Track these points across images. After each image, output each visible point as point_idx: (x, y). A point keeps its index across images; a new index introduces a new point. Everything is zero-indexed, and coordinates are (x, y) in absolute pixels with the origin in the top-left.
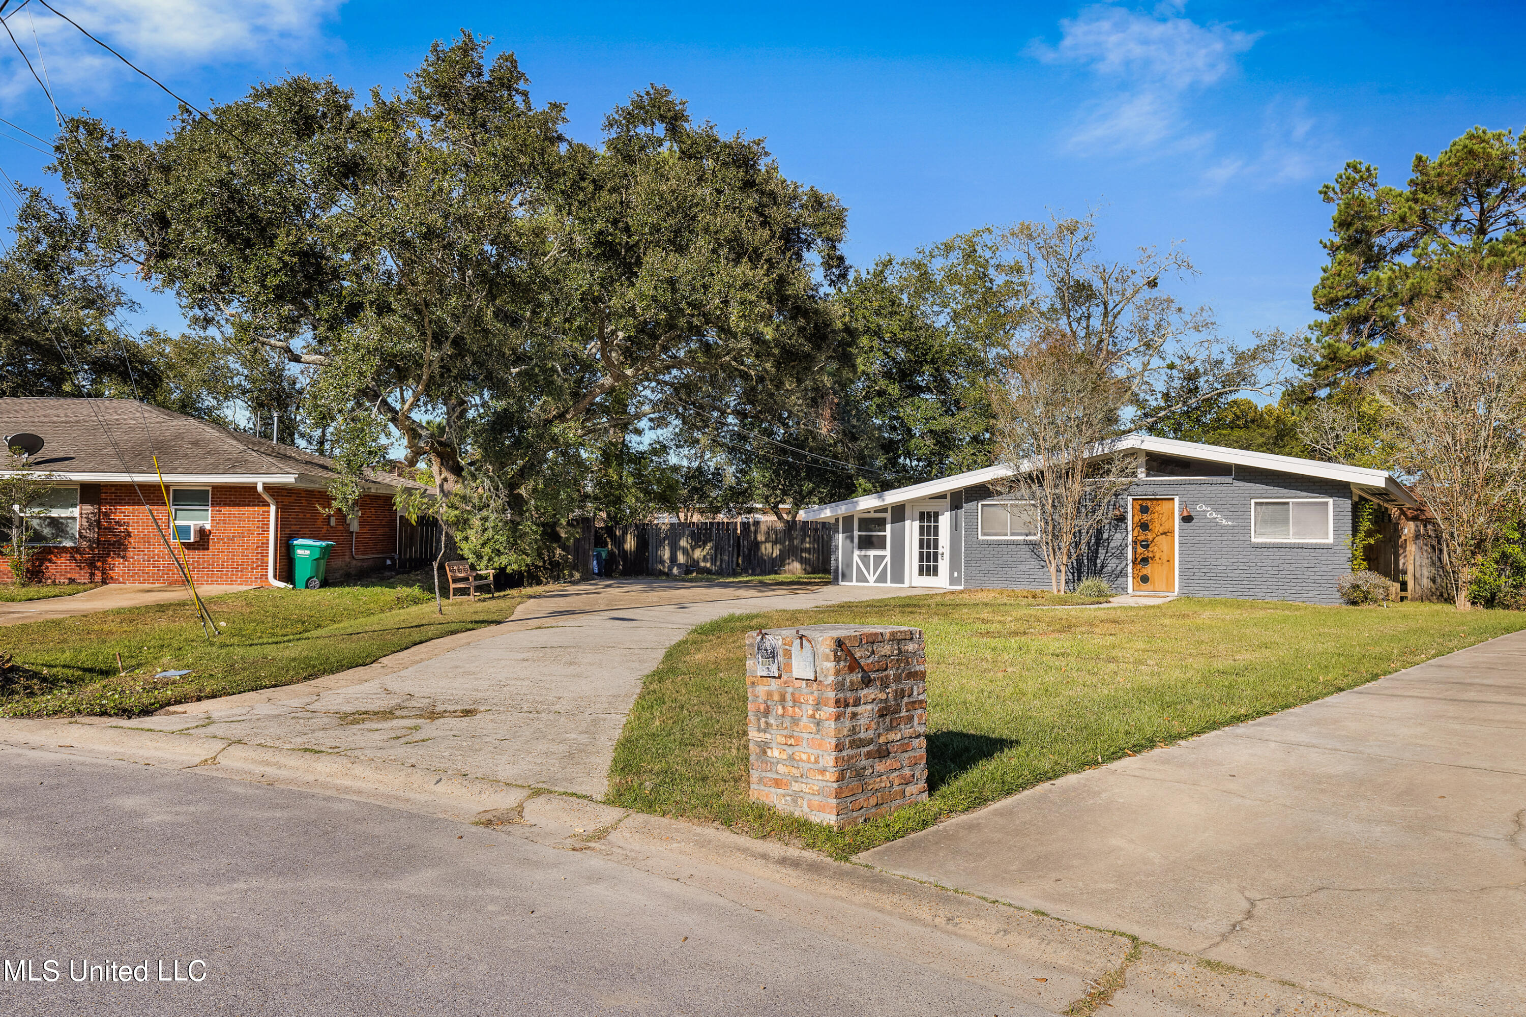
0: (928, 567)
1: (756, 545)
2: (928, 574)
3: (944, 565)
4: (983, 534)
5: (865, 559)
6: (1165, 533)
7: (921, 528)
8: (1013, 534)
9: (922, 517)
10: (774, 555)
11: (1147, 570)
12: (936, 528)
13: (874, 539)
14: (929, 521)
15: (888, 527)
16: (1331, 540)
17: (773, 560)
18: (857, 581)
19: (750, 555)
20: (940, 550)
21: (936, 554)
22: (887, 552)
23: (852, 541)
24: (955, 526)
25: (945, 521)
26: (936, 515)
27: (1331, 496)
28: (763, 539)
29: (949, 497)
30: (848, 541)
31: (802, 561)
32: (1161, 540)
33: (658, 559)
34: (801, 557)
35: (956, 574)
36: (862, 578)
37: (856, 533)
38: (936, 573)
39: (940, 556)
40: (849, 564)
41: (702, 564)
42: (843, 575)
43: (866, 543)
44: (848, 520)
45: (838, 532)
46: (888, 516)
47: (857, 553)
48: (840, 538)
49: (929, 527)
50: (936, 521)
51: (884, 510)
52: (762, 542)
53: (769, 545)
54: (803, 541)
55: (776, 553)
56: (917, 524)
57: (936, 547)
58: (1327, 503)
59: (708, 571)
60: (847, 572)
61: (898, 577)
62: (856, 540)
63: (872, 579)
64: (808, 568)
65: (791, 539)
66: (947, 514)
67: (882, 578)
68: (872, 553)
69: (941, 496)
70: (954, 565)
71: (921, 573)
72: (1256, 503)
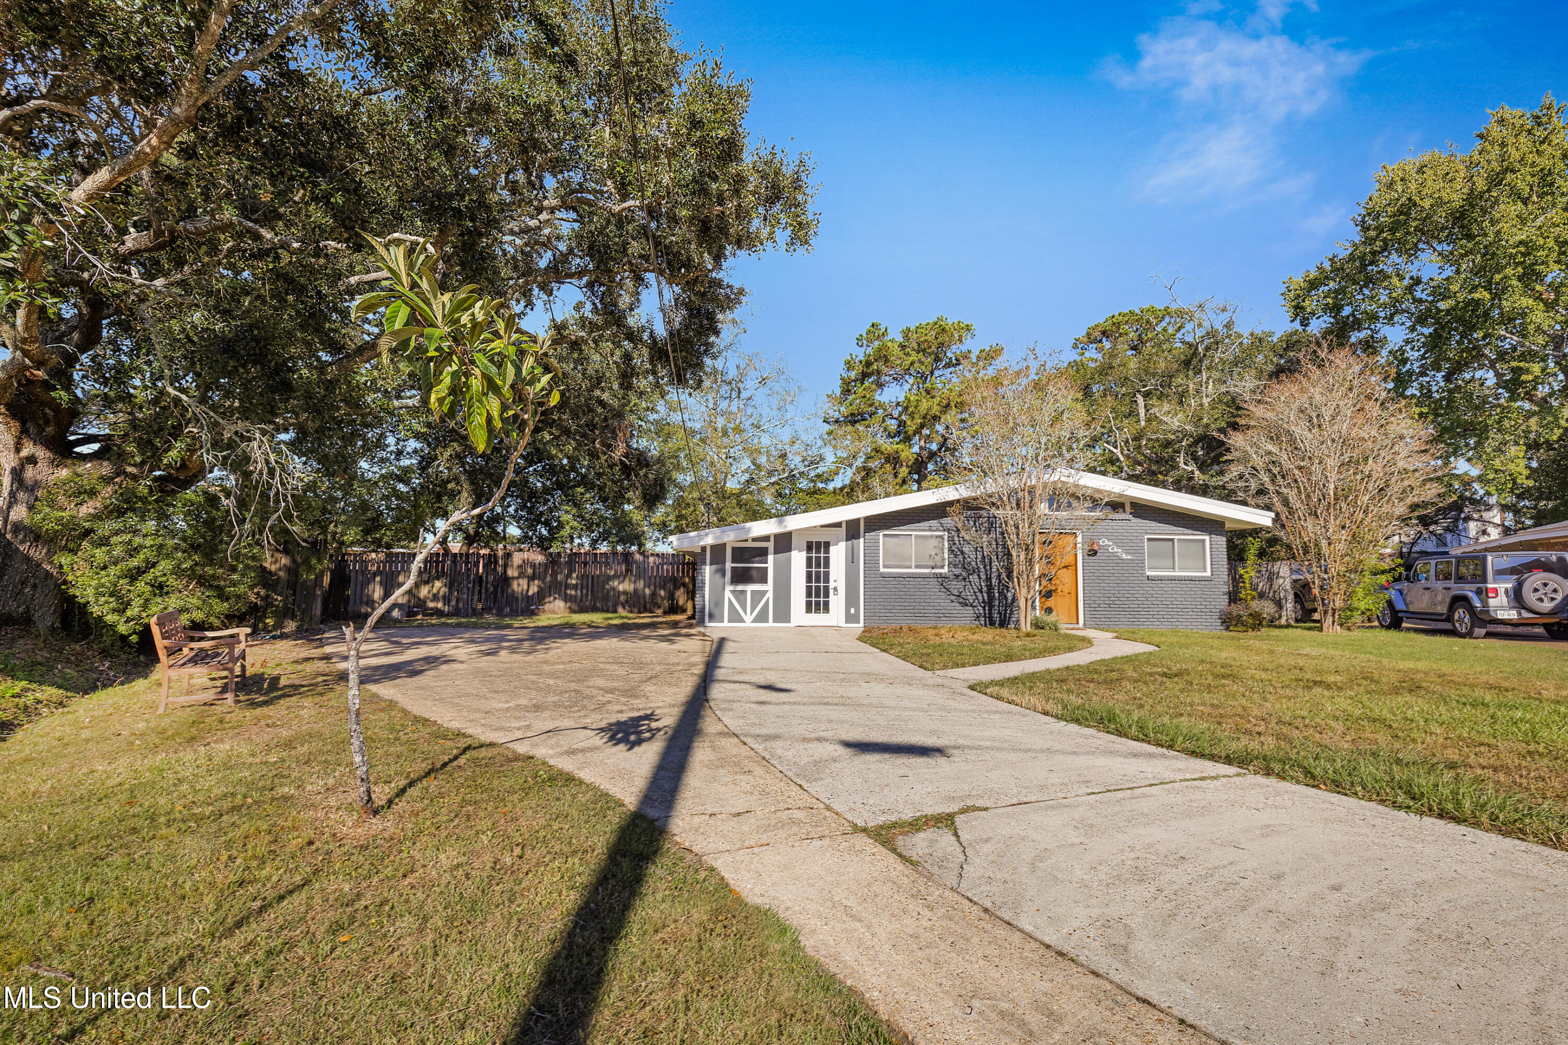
0: (818, 604)
1: (506, 581)
2: (818, 610)
3: (837, 602)
4: (885, 566)
5: (740, 595)
6: (1066, 567)
7: (809, 560)
8: (917, 567)
9: (809, 547)
10: (530, 593)
11: (1051, 602)
12: (827, 560)
13: (754, 573)
14: (818, 551)
15: (771, 558)
16: (1208, 573)
17: (529, 599)
18: (730, 621)
19: (495, 593)
20: (832, 585)
21: (827, 589)
22: (769, 587)
23: (724, 575)
24: (852, 558)
25: (838, 553)
26: (827, 545)
27: (1210, 533)
28: (516, 574)
29: (844, 525)
30: (718, 576)
31: (566, 599)
32: (1065, 575)
33: (365, 599)
34: (566, 594)
35: (852, 611)
36: (736, 617)
37: (729, 565)
38: (826, 609)
39: (831, 592)
40: (718, 603)
41: (431, 605)
42: (711, 616)
43: (741, 577)
44: (718, 551)
45: (705, 563)
46: (770, 545)
47: (729, 588)
48: (707, 571)
49: (818, 559)
50: (827, 551)
51: (766, 538)
52: (513, 578)
53: (524, 582)
54: (569, 576)
55: (534, 589)
56: (804, 555)
57: (827, 580)
58: (1203, 541)
59: (439, 613)
60: (716, 612)
61: (783, 614)
62: (728, 575)
63: (748, 618)
64: (574, 607)
65: (554, 575)
66: (842, 545)
67: (762, 617)
68: (750, 588)
69: (838, 525)
70: (851, 600)
71: (809, 610)
72: (1149, 539)
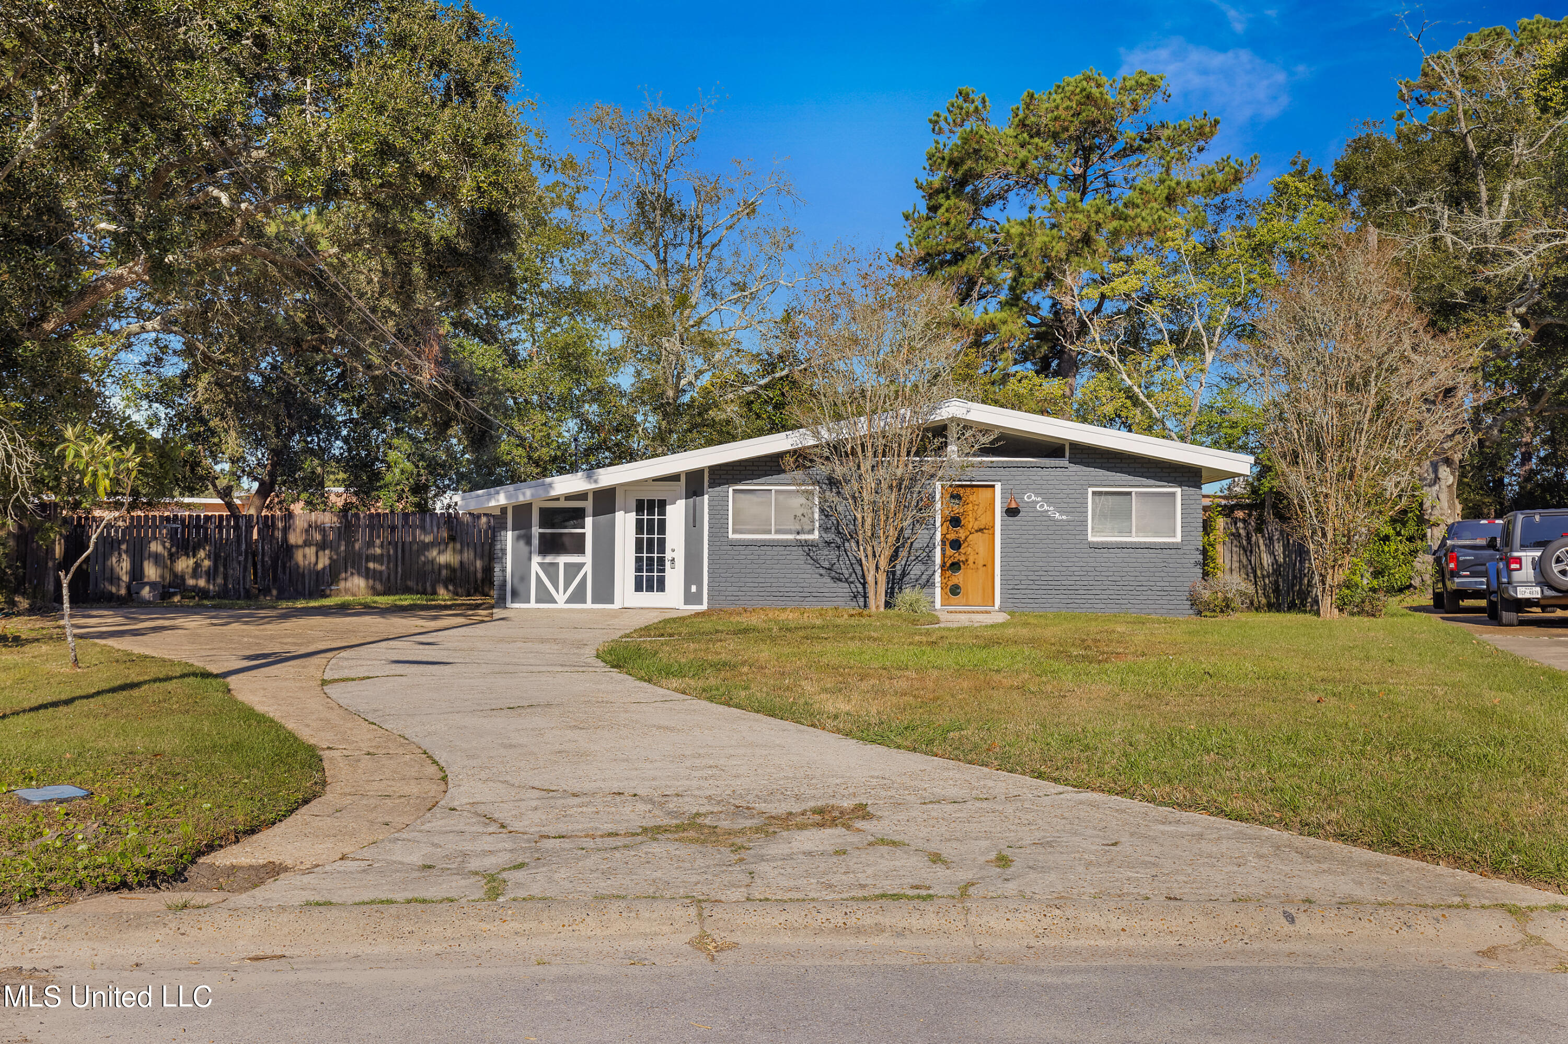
0: (650, 580)
1: (288, 550)
2: (650, 588)
3: (675, 576)
4: (734, 532)
5: (551, 570)
6: (981, 530)
7: (639, 523)
8: (777, 532)
9: (640, 507)
10: (320, 566)
11: (958, 578)
12: (662, 523)
13: (566, 540)
14: (651, 512)
15: (589, 521)
16: (1178, 539)
17: (318, 576)
18: (537, 601)
19: (274, 566)
20: (668, 555)
21: (661, 561)
22: (587, 559)
23: (529, 542)
24: (693, 521)
25: (676, 514)
26: (662, 504)
27: (1180, 486)
28: (300, 542)
29: (683, 478)
30: (522, 543)
31: (367, 574)
32: (977, 540)
33: (108, 575)
34: (367, 569)
35: (694, 589)
36: (545, 596)
37: (536, 531)
38: (662, 588)
39: (668, 564)
40: (524, 578)
41: (191, 582)
42: (515, 594)
43: (551, 545)
44: (522, 513)
45: (505, 529)
46: (588, 505)
47: (536, 559)
48: (509, 537)
49: (651, 522)
50: (662, 512)
51: (582, 496)
52: (298, 547)
53: (310, 551)
54: (370, 544)
55: (324, 561)
56: (632, 517)
57: (662, 549)
58: (1174, 494)
59: (203, 594)
60: (521, 588)
61: (604, 592)
62: (535, 541)
63: (561, 598)
65: (350, 543)
66: (681, 504)
67: (578, 596)
68: (563, 560)
69: (675, 478)
70: (692, 574)
71: (638, 588)
72: (1094, 493)
